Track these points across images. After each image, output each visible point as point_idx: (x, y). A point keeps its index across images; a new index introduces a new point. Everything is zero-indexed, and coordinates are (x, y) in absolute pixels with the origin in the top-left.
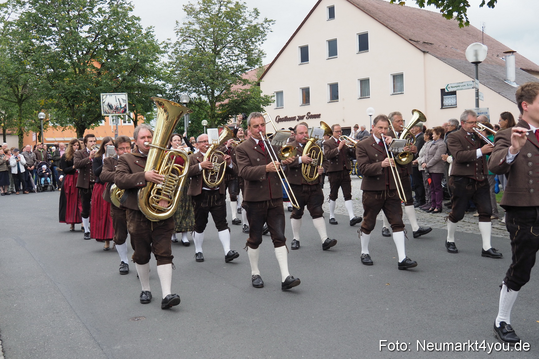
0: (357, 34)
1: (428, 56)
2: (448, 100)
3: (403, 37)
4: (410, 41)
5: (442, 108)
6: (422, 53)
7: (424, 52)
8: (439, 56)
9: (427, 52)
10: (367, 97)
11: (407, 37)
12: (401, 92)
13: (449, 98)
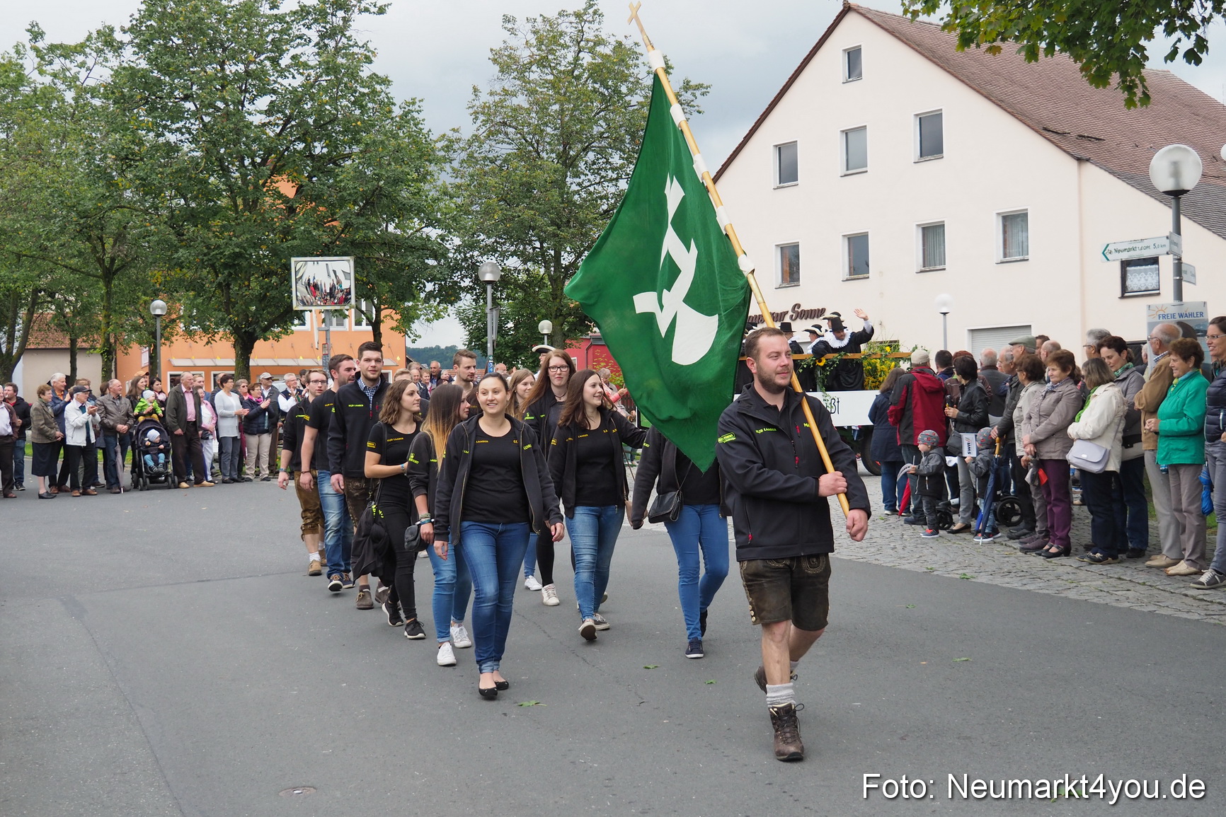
0: (917, 115)
1: (1091, 170)
2: (1138, 279)
3: (1029, 122)
4: (1045, 133)
5: (1123, 297)
6: (1075, 163)
7: (1079, 160)
8: (1116, 169)
9: (1088, 160)
10: (938, 267)
11: (1039, 122)
12: (1021, 257)
13: (1139, 272)
